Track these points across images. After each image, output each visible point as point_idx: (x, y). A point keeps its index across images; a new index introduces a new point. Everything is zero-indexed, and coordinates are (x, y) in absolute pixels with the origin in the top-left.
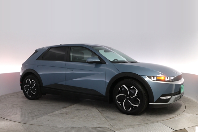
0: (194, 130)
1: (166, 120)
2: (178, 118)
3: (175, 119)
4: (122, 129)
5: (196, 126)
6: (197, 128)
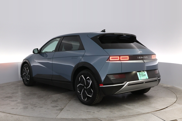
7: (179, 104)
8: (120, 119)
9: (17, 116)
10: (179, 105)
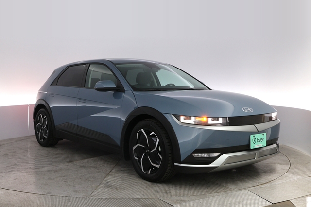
0: (305, 202)
1: (258, 187)
2: (277, 183)
3: (273, 184)
4: (184, 201)
5: (307, 196)
6: (309, 199)
7: (293, 174)
8: (196, 199)
9: (25, 195)
10: (293, 176)
